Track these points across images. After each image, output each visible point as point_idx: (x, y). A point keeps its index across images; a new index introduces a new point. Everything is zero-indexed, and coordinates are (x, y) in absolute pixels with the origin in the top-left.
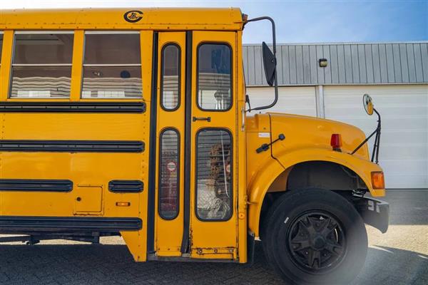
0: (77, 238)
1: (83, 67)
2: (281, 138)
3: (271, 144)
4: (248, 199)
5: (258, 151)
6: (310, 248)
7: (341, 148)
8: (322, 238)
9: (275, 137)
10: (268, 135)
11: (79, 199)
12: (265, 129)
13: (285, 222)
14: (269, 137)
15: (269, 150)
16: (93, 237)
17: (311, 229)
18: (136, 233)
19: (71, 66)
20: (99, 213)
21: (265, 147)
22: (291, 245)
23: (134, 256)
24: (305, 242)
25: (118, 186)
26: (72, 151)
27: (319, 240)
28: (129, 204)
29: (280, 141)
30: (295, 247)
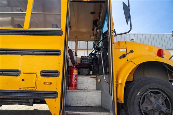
0: (21, 103)
1: (32, 14)
2: (132, 51)
3: (127, 54)
4: (117, 82)
5: (121, 58)
6: (152, 110)
7: (164, 56)
8: (159, 104)
9: (128, 51)
10: (125, 50)
11: (23, 80)
12: (123, 47)
13: (138, 95)
14: (126, 51)
15: (126, 57)
16: (30, 102)
17: (152, 99)
18: (54, 100)
19: (26, 13)
20: (34, 88)
21: (124, 56)
22: (141, 108)
23: (52, 113)
24: (149, 106)
25: (45, 74)
26: (22, 54)
27: (158, 105)
28: (51, 83)
29: (131, 53)
30: (144, 109)
